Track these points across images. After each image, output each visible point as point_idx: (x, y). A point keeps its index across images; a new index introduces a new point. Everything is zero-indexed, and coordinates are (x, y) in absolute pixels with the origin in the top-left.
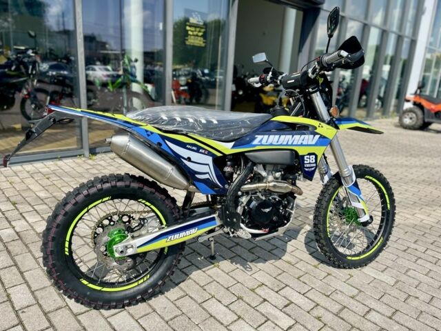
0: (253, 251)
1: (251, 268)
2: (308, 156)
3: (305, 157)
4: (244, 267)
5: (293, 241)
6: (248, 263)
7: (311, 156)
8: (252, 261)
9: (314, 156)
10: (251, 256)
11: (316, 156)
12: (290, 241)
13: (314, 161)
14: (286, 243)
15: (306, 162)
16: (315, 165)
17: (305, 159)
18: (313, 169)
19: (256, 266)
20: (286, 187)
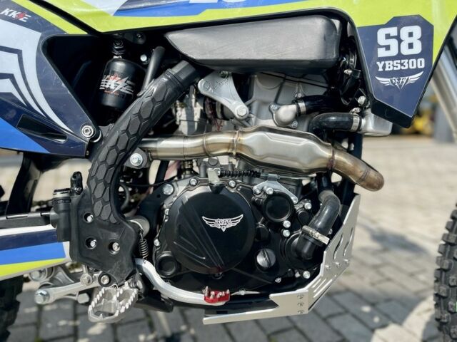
2: (393, 31)
3: (381, 34)
5: (392, 328)
7: (405, 31)
9: (417, 31)
11: (428, 30)
12: (383, 326)
13: (418, 48)
14: (373, 331)
15: (382, 53)
16: (421, 63)
17: (381, 39)
18: (414, 78)
20: (309, 150)
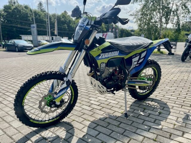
0: (107, 124)
1: (106, 115)
4: (110, 115)
6: (108, 117)
8: (106, 118)
10: (108, 120)
19: (104, 116)
